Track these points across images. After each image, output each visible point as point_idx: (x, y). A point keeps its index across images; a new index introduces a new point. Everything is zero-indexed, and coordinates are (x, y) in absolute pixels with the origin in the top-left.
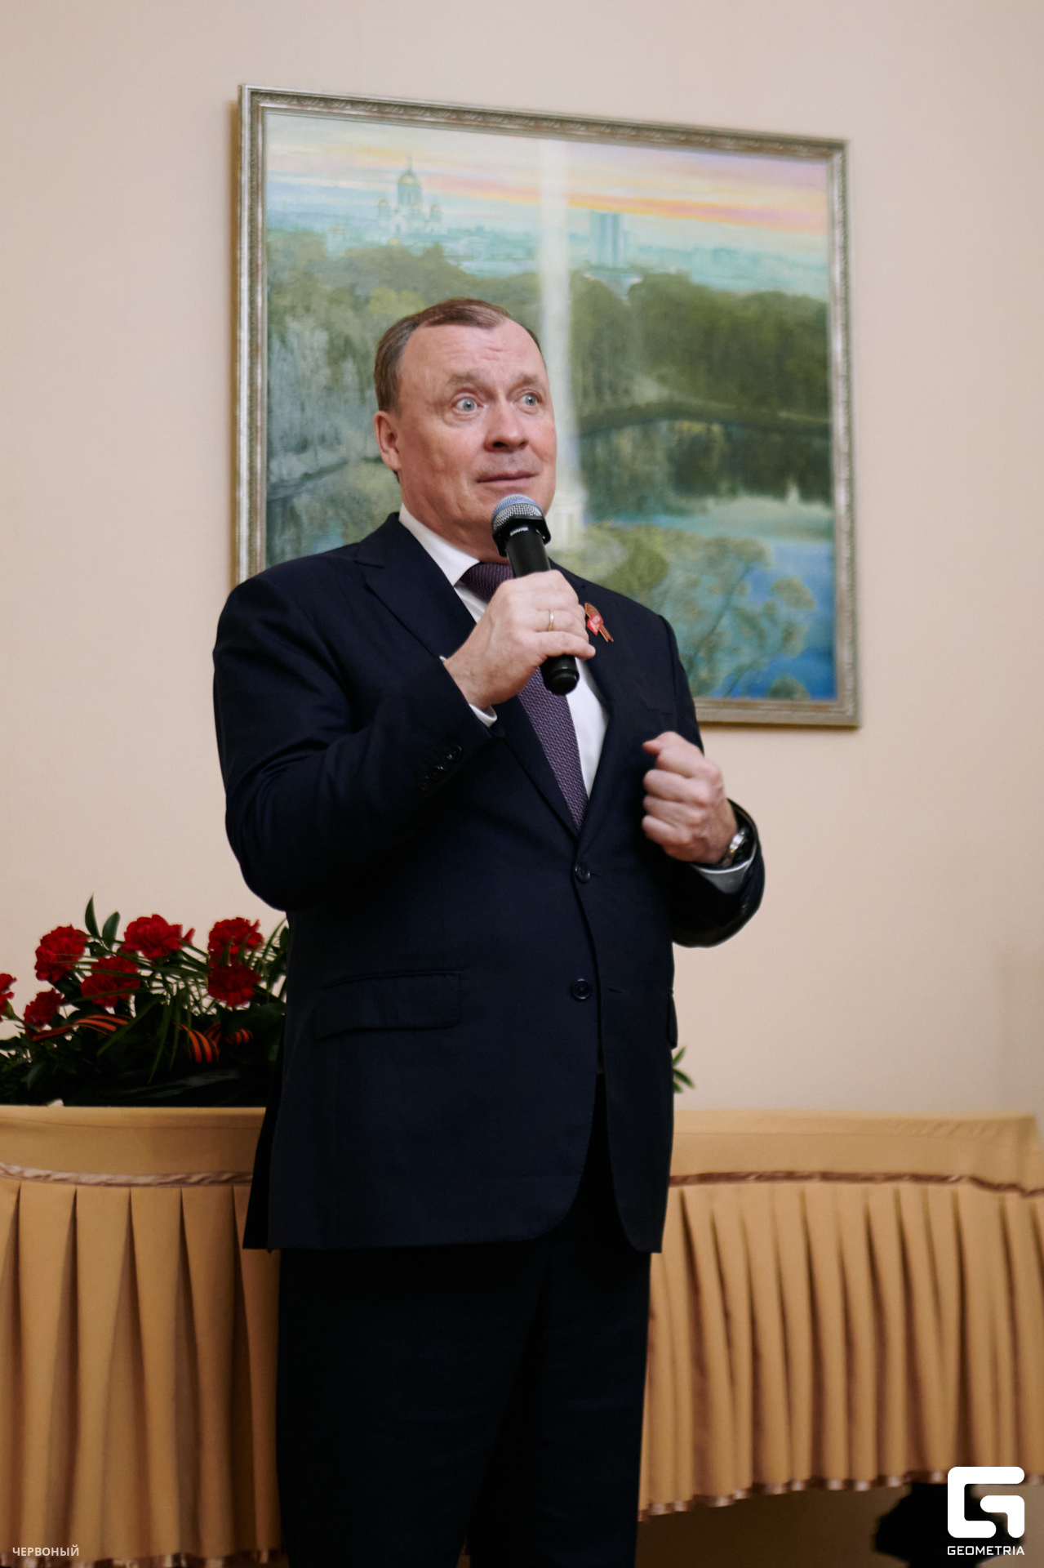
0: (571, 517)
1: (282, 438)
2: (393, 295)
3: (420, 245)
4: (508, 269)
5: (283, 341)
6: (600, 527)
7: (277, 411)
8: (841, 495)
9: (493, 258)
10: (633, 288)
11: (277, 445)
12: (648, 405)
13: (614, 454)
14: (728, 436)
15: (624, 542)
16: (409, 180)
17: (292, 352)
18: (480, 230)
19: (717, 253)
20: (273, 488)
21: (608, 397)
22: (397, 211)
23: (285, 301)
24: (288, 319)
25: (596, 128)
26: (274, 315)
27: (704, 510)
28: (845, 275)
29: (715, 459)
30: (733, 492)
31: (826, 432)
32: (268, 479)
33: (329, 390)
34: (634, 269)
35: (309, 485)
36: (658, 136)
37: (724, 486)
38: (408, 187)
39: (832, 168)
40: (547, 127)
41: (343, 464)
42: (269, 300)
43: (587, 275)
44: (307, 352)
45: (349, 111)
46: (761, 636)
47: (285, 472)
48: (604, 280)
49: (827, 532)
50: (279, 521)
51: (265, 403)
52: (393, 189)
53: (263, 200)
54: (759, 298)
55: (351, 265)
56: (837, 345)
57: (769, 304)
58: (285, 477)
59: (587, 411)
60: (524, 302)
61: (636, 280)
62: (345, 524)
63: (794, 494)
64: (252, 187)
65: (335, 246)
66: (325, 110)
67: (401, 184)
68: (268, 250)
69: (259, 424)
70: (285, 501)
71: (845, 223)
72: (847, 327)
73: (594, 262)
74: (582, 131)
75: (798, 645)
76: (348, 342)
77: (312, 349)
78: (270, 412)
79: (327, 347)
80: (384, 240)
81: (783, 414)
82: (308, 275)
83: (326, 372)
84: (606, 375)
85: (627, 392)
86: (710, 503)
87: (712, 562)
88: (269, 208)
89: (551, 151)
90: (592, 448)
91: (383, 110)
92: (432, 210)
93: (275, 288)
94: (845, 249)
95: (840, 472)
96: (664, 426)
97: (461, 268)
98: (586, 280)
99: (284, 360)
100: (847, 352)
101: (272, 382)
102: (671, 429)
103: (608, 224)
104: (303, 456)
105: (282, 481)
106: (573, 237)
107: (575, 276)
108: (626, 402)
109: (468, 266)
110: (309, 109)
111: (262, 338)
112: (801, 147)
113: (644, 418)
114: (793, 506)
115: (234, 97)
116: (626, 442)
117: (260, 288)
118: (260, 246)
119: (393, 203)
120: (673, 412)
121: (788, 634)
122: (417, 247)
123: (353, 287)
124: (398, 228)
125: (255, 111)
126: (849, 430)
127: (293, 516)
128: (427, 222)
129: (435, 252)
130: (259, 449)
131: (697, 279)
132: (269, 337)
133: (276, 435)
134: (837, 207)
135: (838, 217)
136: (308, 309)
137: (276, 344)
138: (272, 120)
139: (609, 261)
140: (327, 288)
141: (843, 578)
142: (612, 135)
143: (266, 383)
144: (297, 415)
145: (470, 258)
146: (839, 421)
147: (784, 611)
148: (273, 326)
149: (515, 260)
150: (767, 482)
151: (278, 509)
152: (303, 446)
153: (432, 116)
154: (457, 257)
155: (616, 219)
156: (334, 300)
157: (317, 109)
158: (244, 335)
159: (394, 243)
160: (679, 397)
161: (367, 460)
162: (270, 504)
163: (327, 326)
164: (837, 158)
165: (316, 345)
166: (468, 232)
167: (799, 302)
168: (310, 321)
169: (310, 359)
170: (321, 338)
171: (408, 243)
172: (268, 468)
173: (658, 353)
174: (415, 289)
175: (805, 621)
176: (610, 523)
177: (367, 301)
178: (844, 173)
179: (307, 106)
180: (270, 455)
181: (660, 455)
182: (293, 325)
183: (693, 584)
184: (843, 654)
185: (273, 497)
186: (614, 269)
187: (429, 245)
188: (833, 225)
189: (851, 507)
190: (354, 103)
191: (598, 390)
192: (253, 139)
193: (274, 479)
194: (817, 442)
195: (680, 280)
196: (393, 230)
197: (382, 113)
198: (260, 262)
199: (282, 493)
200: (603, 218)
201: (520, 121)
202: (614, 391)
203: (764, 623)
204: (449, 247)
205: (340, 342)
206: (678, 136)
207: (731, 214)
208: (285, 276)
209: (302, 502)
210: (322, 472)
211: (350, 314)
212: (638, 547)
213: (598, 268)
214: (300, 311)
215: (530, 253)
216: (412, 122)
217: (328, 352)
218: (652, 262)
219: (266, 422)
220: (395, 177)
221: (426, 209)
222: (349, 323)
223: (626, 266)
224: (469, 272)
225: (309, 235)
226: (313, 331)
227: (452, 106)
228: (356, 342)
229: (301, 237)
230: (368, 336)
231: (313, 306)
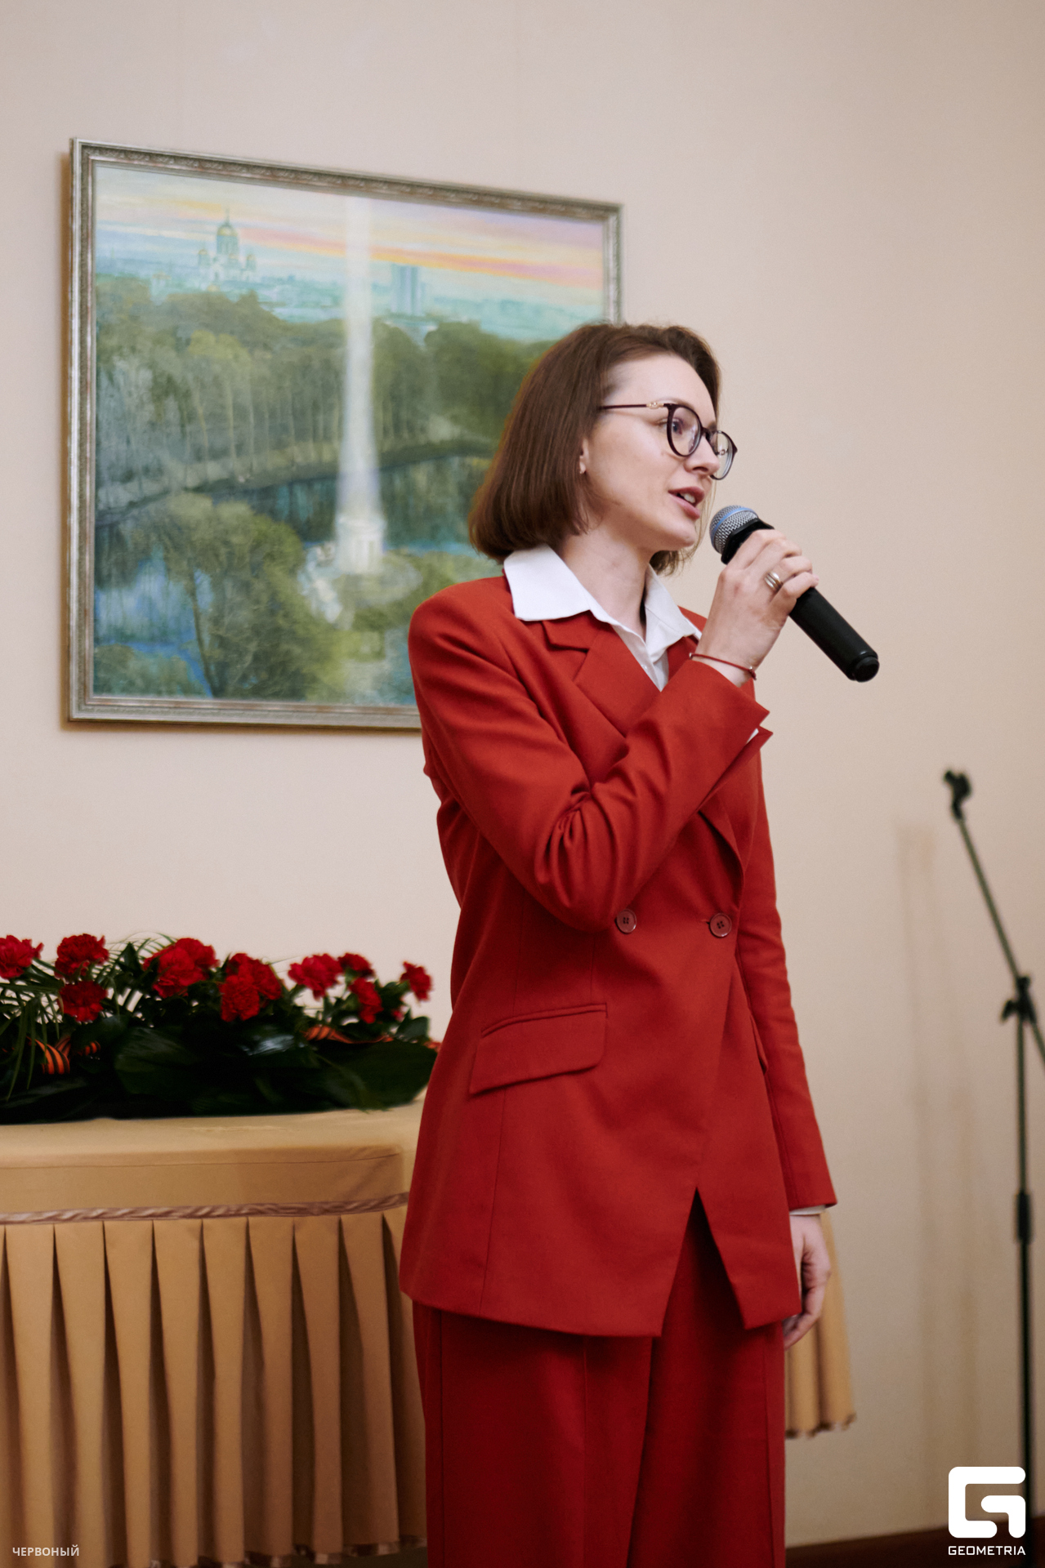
0: (371, 544)
1: (109, 468)
2: (211, 338)
3: (237, 291)
4: (315, 315)
5: (111, 378)
6: (398, 554)
7: (105, 444)
9: (303, 304)
10: (429, 335)
11: (105, 475)
12: (442, 442)
13: (410, 489)
15: (418, 567)
16: (227, 232)
17: (119, 389)
18: (291, 279)
19: (504, 305)
20: (100, 516)
21: (406, 435)
22: (215, 260)
23: (112, 342)
24: (115, 358)
25: (399, 188)
26: (103, 355)
32: (96, 506)
33: (153, 425)
34: (430, 317)
35: (135, 512)
36: (453, 195)
38: (226, 237)
39: (608, 230)
40: (353, 186)
41: (165, 492)
42: (98, 340)
43: (388, 323)
44: (133, 389)
45: (172, 165)
47: (112, 500)
48: (403, 327)
50: (106, 546)
51: (95, 436)
52: (212, 239)
53: (93, 247)
55: (174, 309)
58: (112, 505)
59: (387, 447)
60: (331, 346)
61: (431, 327)
62: (166, 549)
64: (83, 235)
65: (159, 291)
66: (150, 164)
67: (219, 235)
68: (97, 294)
69: (88, 455)
70: (112, 526)
71: (618, 279)
73: (394, 310)
74: (384, 189)
76: (170, 380)
77: (137, 387)
78: (98, 444)
79: (151, 385)
80: (204, 287)
82: (134, 318)
83: (150, 407)
84: (405, 415)
85: (423, 430)
88: (97, 254)
89: (356, 209)
90: (391, 482)
91: (201, 165)
92: (248, 259)
93: (103, 329)
94: (618, 304)
96: (455, 461)
97: (274, 314)
98: (385, 326)
99: (112, 396)
101: (100, 417)
102: (463, 465)
103: (407, 276)
104: (129, 485)
105: (110, 508)
106: (375, 287)
107: (377, 324)
108: (422, 440)
109: (280, 313)
110: (136, 162)
111: (91, 376)
112: (580, 209)
113: (438, 454)
115: (67, 149)
116: (421, 476)
117: (89, 329)
118: (90, 290)
119: (212, 253)
120: (463, 448)
122: (234, 294)
123: (175, 329)
124: (217, 275)
125: (86, 163)
127: (118, 539)
128: (242, 270)
129: (250, 299)
130: (88, 479)
131: (486, 328)
132: (98, 375)
133: (104, 465)
134: (612, 265)
135: (613, 273)
136: (133, 349)
137: (105, 382)
138: (102, 173)
139: (407, 310)
140: (152, 330)
142: (411, 193)
143: (94, 416)
144: (123, 447)
145: (282, 304)
148: (102, 365)
149: (324, 307)
151: (106, 534)
152: (128, 476)
153: (248, 172)
154: (271, 305)
155: (414, 271)
156: (158, 341)
157: (142, 163)
158: (75, 374)
159: (214, 289)
160: (470, 436)
161: (186, 489)
162: (98, 529)
163: (152, 366)
164: (612, 220)
165: (140, 382)
166: (281, 281)
168: (136, 361)
169: (135, 396)
170: (146, 376)
171: (225, 289)
172: (97, 496)
173: (451, 395)
174: (232, 333)
176: (406, 550)
177: (188, 342)
178: (618, 234)
179: (134, 160)
180: (99, 484)
181: (452, 488)
182: (120, 364)
185: (102, 521)
186: (412, 318)
187: (244, 292)
188: (607, 281)
190: (176, 158)
191: (397, 427)
192: (84, 190)
193: (101, 507)
195: (471, 328)
196: (212, 277)
197: (203, 168)
198: (90, 305)
199: (108, 519)
200: (402, 270)
201: (329, 179)
202: (411, 429)
204: (264, 294)
205: (163, 380)
206: (470, 196)
207: (516, 269)
208: (113, 318)
209: (127, 528)
210: (146, 500)
211: (172, 354)
212: (431, 573)
213: (399, 316)
214: (126, 350)
215: (337, 301)
216: (231, 178)
217: (152, 389)
218: (446, 311)
219: (94, 454)
220: (214, 229)
221: (242, 259)
222: (172, 364)
223: (423, 315)
224: (281, 318)
225: (133, 278)
226: (138, 369)
227: (267, 163)
228: (178, 380)
229: (127, 280)
230: (190, 376)
231: (139, 347)
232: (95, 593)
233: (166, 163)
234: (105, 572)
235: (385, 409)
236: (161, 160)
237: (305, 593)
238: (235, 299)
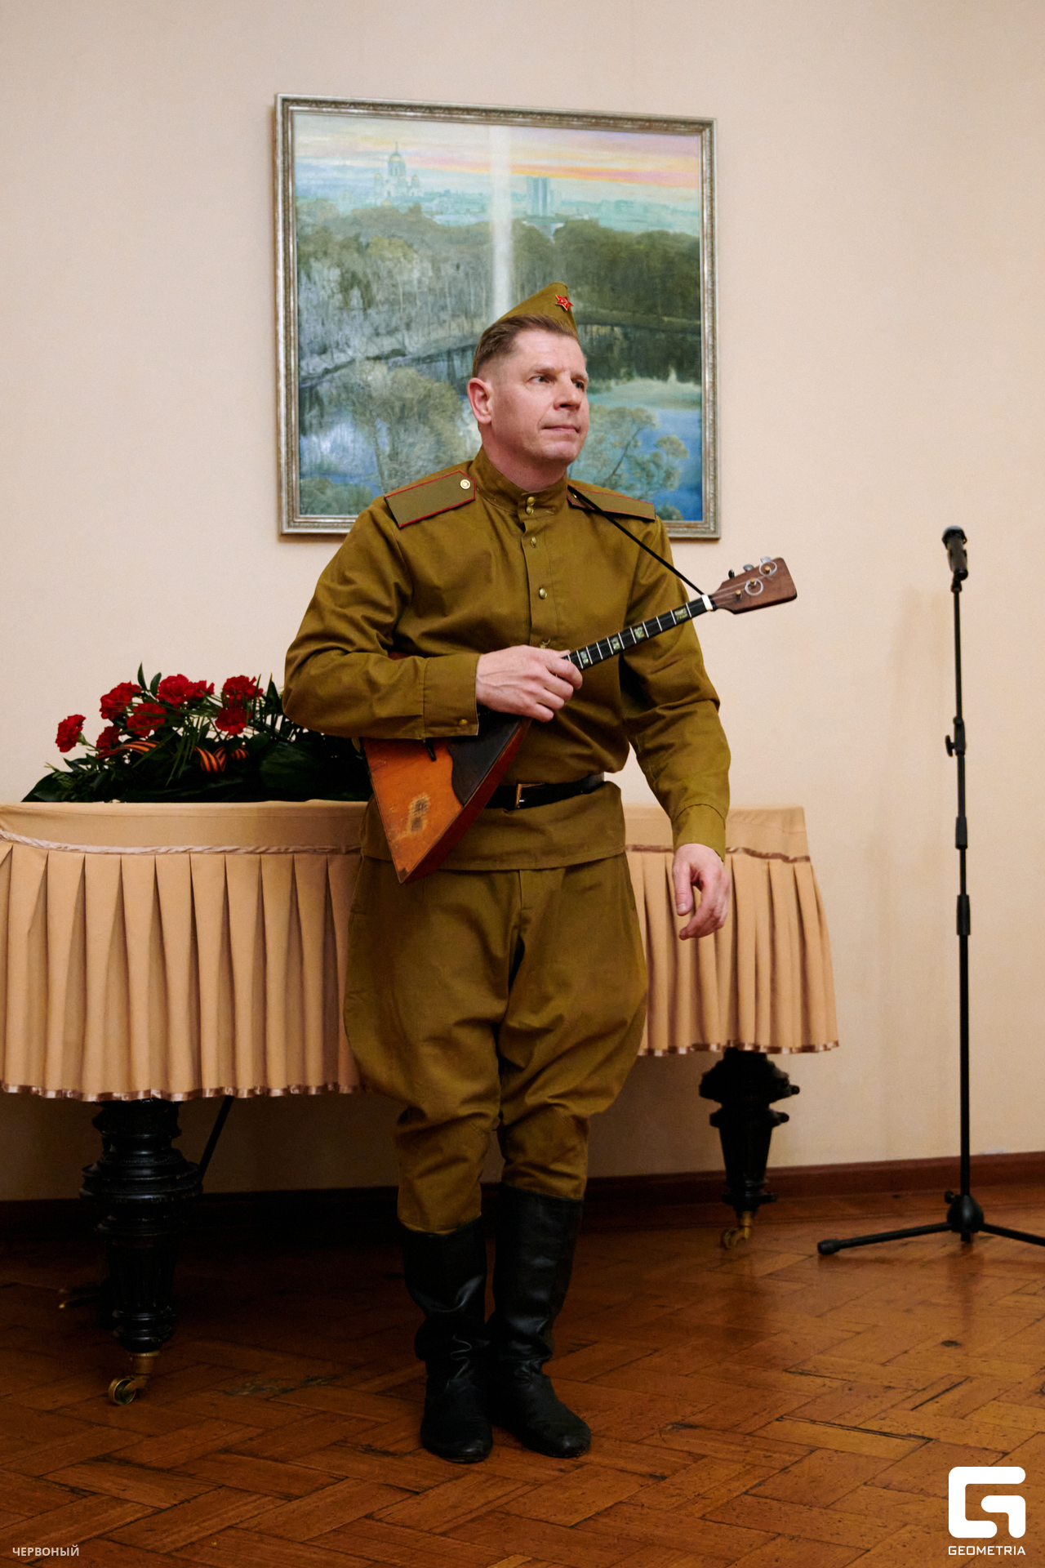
1: (308, 344)
2: (385, 241)
3: (405, 205)
4: (469, 220)
5: (309, 276)
7: (305, 325)
8: (707, 377)
9: (457, 213)
10: (557, 231)
11: (306, 349)
14: (626, 336)
16: (396, 159)
17: (315, 283)
18: (447, 193)
19: (618, 204)
20: (303, 380)
22: (387, 181)
23: (310, 248)
24: (312, 260)
25: (530, 116)
26: (303, 259)
27: (608, 389)
28: (712, 217)
29: (616, 351)
30: (630, 376)
31: (697, 331)
32: (299, 374)
33: (341, 309)
34: (558, 218)
35: (328, 377)
36: (577, 121)
37: (623, 371)
38: (396, 163)
39: (703, 140)
41: (352, 361)
42: (298, 247)
43: (525, 222)
44: (325, 283)
45: (353, 111)
46: (649, 476)
47: (311, 368)
48: (536, 226)
49: (698, 402)
51: (294, 320)
52: (386, 165)
53: (293, 176)
54: (649, 236)
55: (355, 221)
56: (706, 268)
57: (654, 240)
58: (311, 372)
60: (481, 243)
61: (560, 225)
62: (354, 404)
63: (673, 376)
64: (284, 167)
65: (344, 208)
66: (336, 110)
67: (390, 162)
68: (297, 212)
69: (292, 334)
70: (312, 389)
71: (712, 180)
72: (712, 255)
73: (530, 213)
74: (521, 119)
75: (676, 482)
76: (354, 275)
77: (329, 280)
78: (299, 326)
79: (339, 279)
80: (379, 203)
81: (666, 319)
82: (325, 229)
83: (339, 296)
86: (612, 383)
87: (614, 425)
88: (298, 183)
89: (499, 135)
91: (377, 109)
92: (413, 179)
93: (302, 239)
94: (712, 199)
95: (706, 359)
97: (434, 220)
98: (523, 226)
99: (310, 289)
100: (712, 273)
101: (301, 305)
103: (540, 186)
104: (323, 356)
105: (309, 375)
106: (514, 195)
107: (516, 223)
109: (438, 219)
110: (325, 110)
111: (293, 274)
112: (678, 125)
114: (673, 385)
115: (271, 103)
117: (291, 239)
118: (291, 209)
119: (386, 176)
120: (586, 319)
121: (669, 475)
122: (403, 207)
123: (357, 237)
124: (389, 193)
125: (285, 113)
126: (713, 329)
127: (317, 400)
128: (409, 188)
129: (416, 210)
130: (292, 353)
131: (603, 224)
132: (298, 273)
133: (305, 341)
134: (707, 168)
135: (708, 175)
136: (325, 253)
137: (304, 279)
138: (299, 120)
139: (541, 213)
140: (339, 238)
141: (708, 435)
142: (542, 121)
143: (296, 306)
144: (319, 327)
145: (441, 213)
146: (706, 324)
147: (665, 459)
148: (301, 266)
149: (474, 214)
150: (654, 369)
151: (307, 395)
152: (323, 350)
153: (412, 112)
154: (432, 214)
155: (546, 182)
156: (344, 246)
157: (329, 110)
158: (281, 273)
159: (387, 204)
160: (590, 309)
161: (368, 358)
162: (301, 391)
163: (339, 265)
164: (707, 133)
165: (331, 278)
166: (441, 195)
167: (677, 238)
168: (328, 262)
169: (327, 288)
170: (335, 274)
171: (396, 204)
172: (299, 366)
173: (577, 278)
174: (401, 237)
175: (680, 466)
177: (368, 245)
178: (711, 142)
179: (323, 107)
180: (300, 358)
182: (315, 265)
183: (600, 441)
184: (708, 488)
185: (304, 386)
186: (544, 218)
187: (411, 205)
188: (704, 180)
189: (714, 384)
190: (356, 105)
192: (285, 133)
193: (303, 373)
194: (690, 338)
195: (592, 224)
196: (385, 194)
197: (377, 111)
198: (291, 220)
199: (309, 384)
200: (536, 181)
201: (477, 114)
203: (652, 467)
204: (425, 206)
205: (348, 276)
206: (591, 120)
207: (629, 176)
208: (309, 231)
209: (324, 389)
210: (337, 368)
211: (356, 255)
213: (533, 218)
214: (320, 255)
215: (483, 210)
216: (398, 117)
217: (341, 284)
218: (571, 212)
219: (297, 333)
220: (386, 157)
221: (409, 179)
222: (355, 262)
223: (553, 215)
224: (438, 222)
225: (325, 200)
226: (329, 268)
227: (427, 103)
228: (360, 275)
229: (320, 202)
230: (369, 271)
231: (330, 251)
232: (300, 438)
233: (348, 108)
234: (307, 423)
235: (523, 288)
236: (343, 106)
237: (461, 434)
238: (403, 211)
